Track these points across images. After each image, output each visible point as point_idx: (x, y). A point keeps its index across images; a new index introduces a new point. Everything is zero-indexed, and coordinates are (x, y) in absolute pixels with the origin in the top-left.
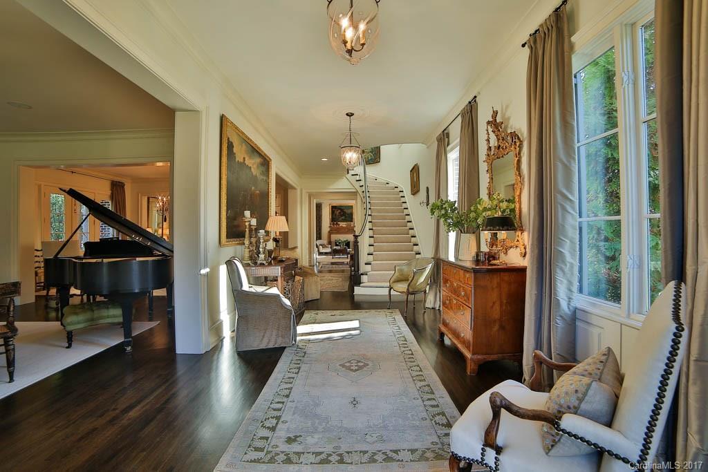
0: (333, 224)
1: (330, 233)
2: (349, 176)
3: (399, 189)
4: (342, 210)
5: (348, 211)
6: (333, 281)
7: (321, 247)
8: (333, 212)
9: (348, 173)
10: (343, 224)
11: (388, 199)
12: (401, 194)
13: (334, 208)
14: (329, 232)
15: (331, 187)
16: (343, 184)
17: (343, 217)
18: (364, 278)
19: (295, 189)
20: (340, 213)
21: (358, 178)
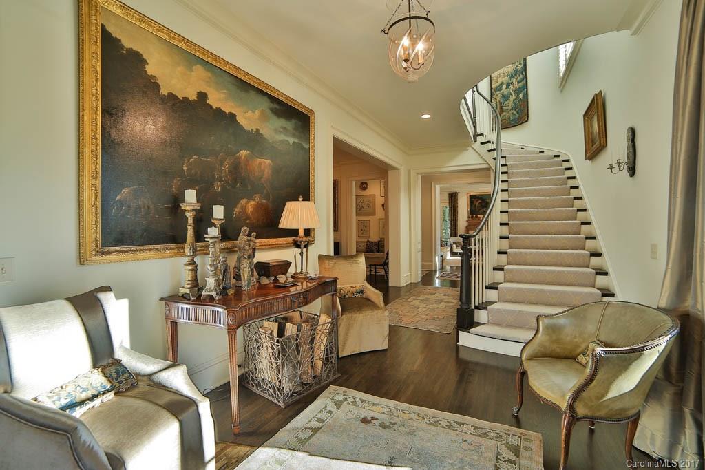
0: (472, 218)
1: (468, 229)
2: (477, 146)
3: (562, 158)
4: (483, 200)
6: (443, 305)
7: (455, 245)
8: (471, 203)
9: (475, 141)
11: (542, 174)
12: (566, 165)
13: (473, 199)
14: (466, 227)
15: (453, 163)
16: (470, 158)
18: (481, 316)
19: (397, 169)
20: (479, 203)
21: (490, 146)
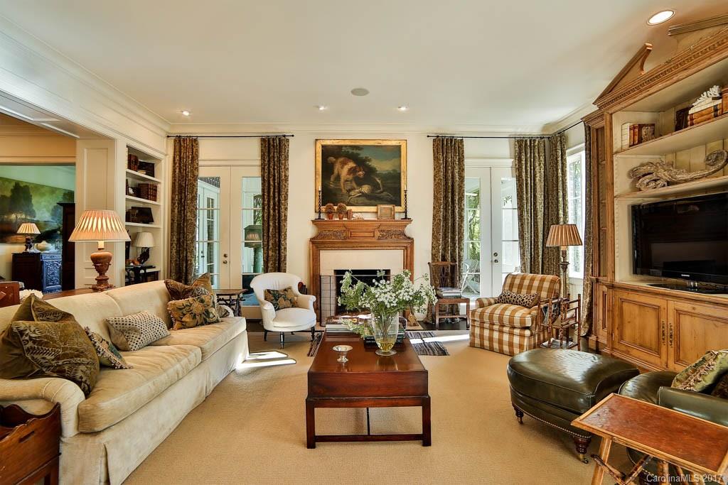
0: (329, 213)
1: (317, 244)
4: (361, 163)
5: (382, 166)
8: (327, 170)
10: (364, 213)
13: (330, 156)
14: (313, 241)
17: (366, 189)
20: (351, 171)
